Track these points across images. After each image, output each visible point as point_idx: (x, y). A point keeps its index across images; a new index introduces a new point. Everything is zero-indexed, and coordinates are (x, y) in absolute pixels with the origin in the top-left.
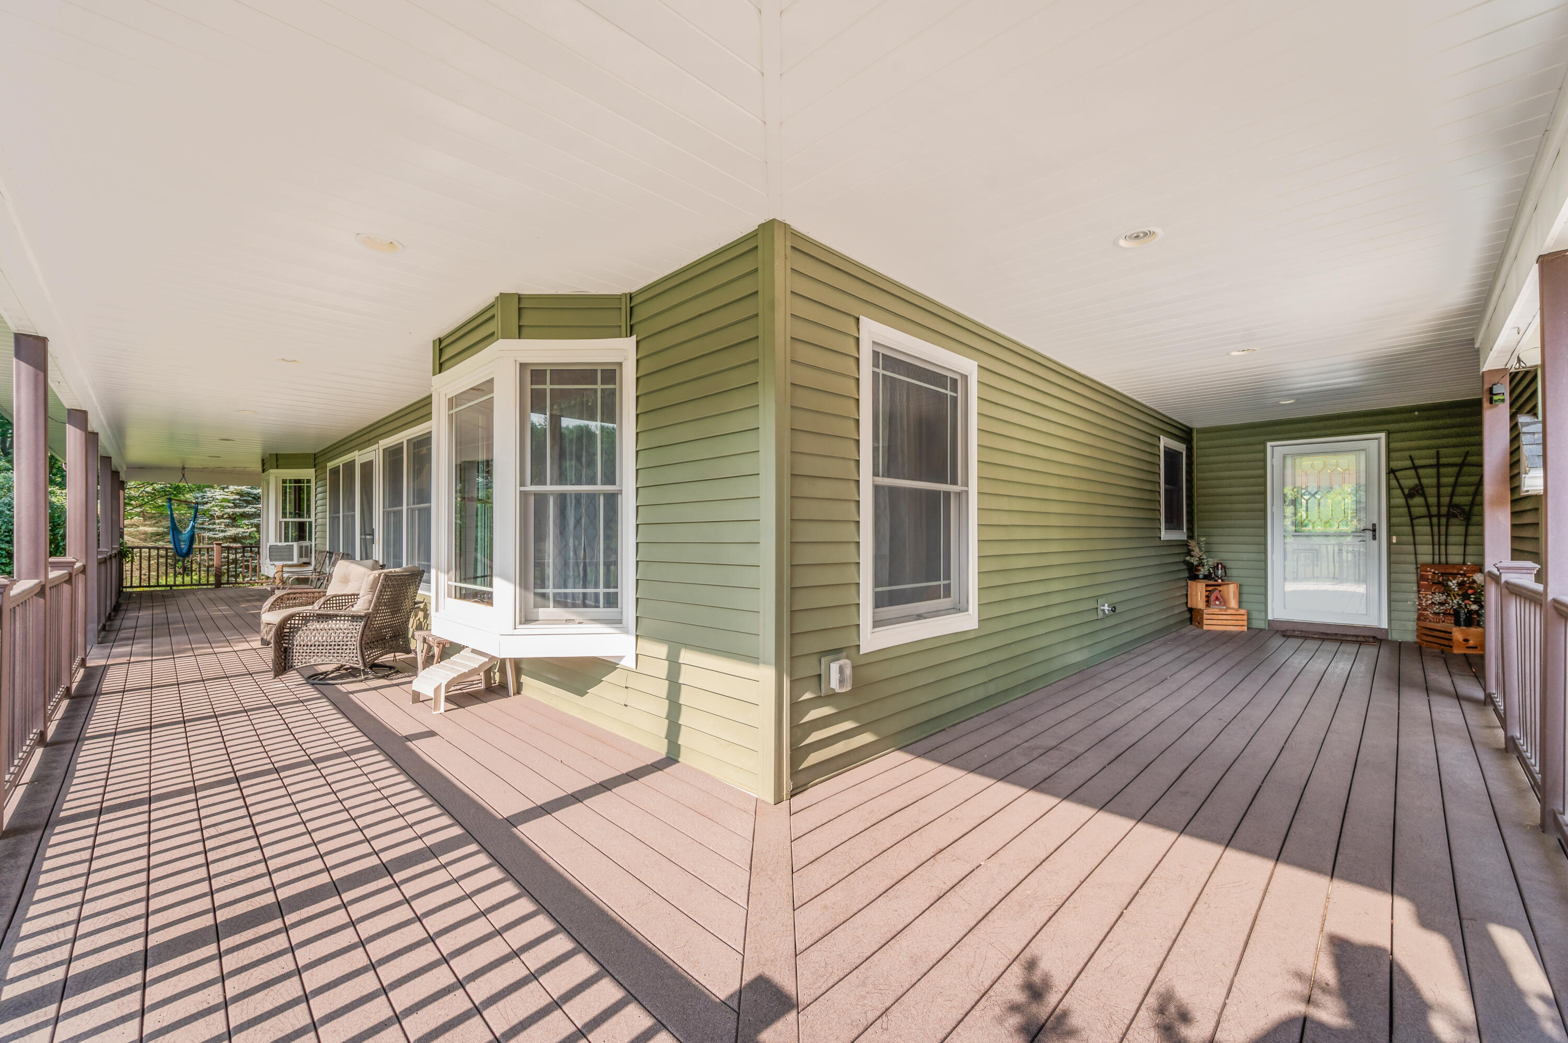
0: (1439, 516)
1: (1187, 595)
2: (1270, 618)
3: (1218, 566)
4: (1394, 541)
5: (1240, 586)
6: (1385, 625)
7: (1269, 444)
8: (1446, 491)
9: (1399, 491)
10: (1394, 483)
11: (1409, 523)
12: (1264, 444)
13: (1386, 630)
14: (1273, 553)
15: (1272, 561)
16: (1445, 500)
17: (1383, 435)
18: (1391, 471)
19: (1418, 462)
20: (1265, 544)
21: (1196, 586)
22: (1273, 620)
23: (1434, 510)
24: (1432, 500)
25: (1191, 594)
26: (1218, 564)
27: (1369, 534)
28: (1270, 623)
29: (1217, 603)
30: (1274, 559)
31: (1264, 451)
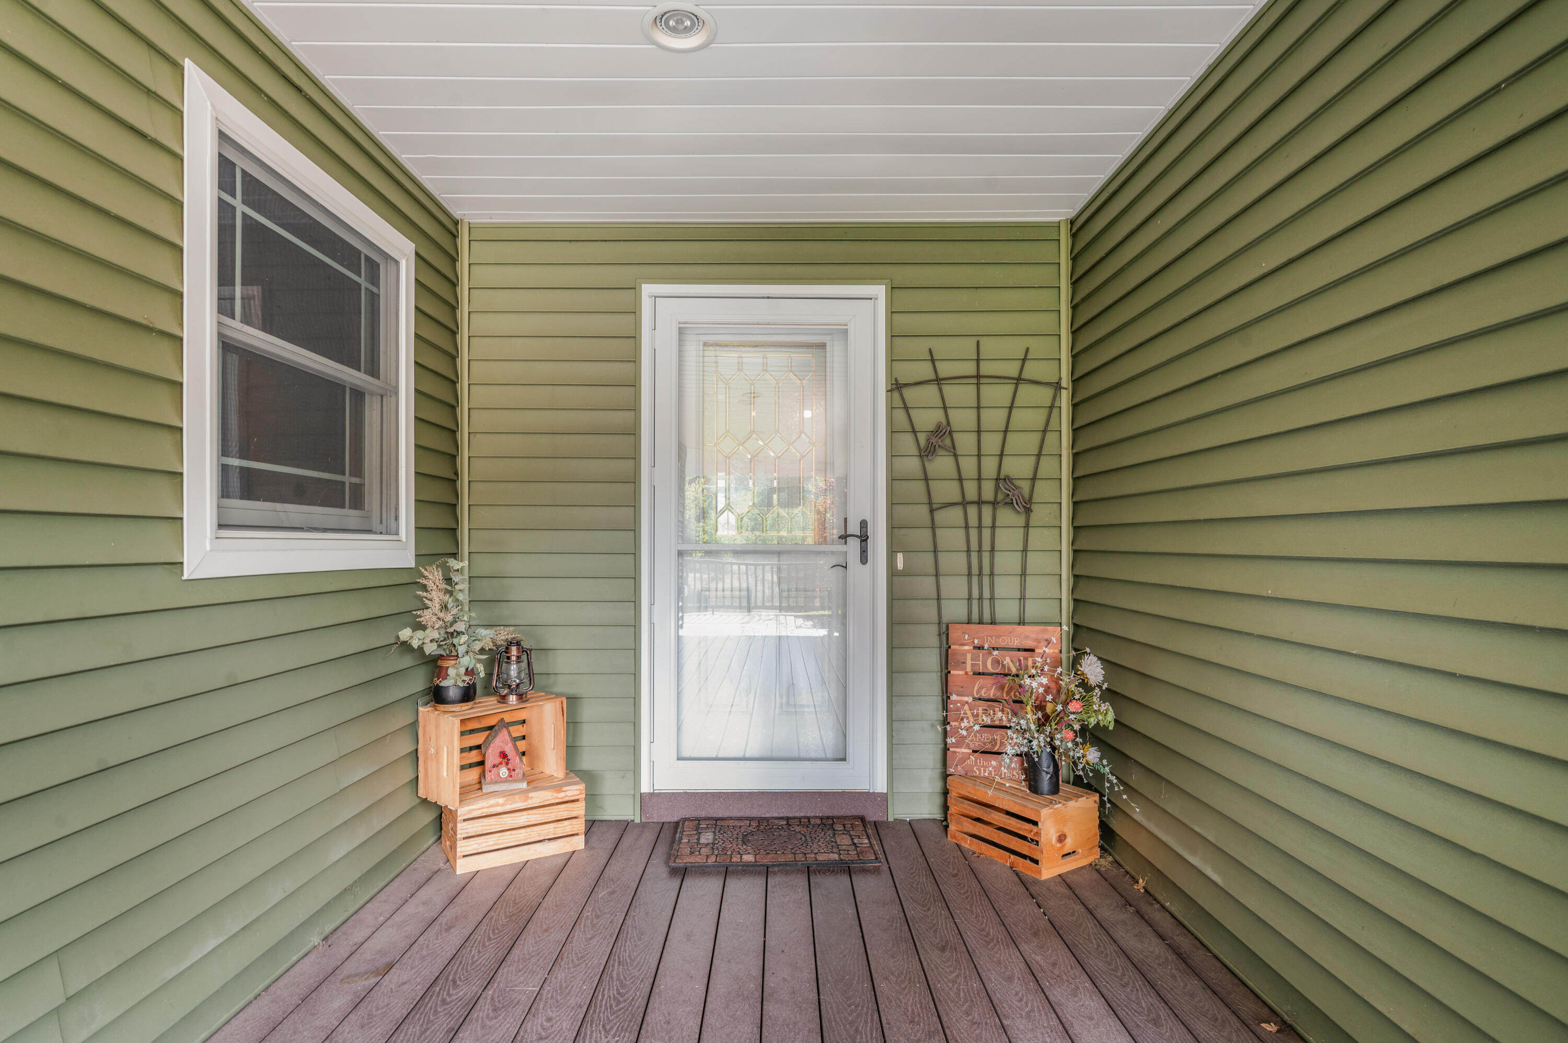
0: (979, 503)
1: (415, 755)
2: (645, 788)
3: (507, 650)
4: (900, 566)
5: (573, 701)
6: (881, 786)
7: (647, 289)
8: (991, 442)
9: (909, 437)
10: (900, 415)
11: (927, 520)
12: (634, 289)
13: (884, 798)
14: (652, 604)
15: (652, 624)
16: (990, 466)
17: (879, 291)
18: (896, 387)
19: (945, 369)
20: (636, 578)
21: (437, 727)
22: (652, 795)
23: (971, 494)
24: (969, 466)
25: (426, 751)
26: (510, 643)
27: (854, 545)
28: (646, 801)
29: (504, 772)
30: (656, 620)
31: (634, 312)
